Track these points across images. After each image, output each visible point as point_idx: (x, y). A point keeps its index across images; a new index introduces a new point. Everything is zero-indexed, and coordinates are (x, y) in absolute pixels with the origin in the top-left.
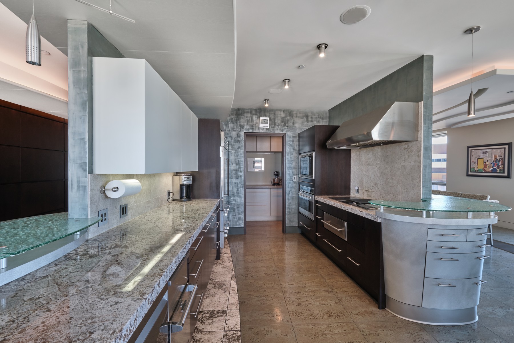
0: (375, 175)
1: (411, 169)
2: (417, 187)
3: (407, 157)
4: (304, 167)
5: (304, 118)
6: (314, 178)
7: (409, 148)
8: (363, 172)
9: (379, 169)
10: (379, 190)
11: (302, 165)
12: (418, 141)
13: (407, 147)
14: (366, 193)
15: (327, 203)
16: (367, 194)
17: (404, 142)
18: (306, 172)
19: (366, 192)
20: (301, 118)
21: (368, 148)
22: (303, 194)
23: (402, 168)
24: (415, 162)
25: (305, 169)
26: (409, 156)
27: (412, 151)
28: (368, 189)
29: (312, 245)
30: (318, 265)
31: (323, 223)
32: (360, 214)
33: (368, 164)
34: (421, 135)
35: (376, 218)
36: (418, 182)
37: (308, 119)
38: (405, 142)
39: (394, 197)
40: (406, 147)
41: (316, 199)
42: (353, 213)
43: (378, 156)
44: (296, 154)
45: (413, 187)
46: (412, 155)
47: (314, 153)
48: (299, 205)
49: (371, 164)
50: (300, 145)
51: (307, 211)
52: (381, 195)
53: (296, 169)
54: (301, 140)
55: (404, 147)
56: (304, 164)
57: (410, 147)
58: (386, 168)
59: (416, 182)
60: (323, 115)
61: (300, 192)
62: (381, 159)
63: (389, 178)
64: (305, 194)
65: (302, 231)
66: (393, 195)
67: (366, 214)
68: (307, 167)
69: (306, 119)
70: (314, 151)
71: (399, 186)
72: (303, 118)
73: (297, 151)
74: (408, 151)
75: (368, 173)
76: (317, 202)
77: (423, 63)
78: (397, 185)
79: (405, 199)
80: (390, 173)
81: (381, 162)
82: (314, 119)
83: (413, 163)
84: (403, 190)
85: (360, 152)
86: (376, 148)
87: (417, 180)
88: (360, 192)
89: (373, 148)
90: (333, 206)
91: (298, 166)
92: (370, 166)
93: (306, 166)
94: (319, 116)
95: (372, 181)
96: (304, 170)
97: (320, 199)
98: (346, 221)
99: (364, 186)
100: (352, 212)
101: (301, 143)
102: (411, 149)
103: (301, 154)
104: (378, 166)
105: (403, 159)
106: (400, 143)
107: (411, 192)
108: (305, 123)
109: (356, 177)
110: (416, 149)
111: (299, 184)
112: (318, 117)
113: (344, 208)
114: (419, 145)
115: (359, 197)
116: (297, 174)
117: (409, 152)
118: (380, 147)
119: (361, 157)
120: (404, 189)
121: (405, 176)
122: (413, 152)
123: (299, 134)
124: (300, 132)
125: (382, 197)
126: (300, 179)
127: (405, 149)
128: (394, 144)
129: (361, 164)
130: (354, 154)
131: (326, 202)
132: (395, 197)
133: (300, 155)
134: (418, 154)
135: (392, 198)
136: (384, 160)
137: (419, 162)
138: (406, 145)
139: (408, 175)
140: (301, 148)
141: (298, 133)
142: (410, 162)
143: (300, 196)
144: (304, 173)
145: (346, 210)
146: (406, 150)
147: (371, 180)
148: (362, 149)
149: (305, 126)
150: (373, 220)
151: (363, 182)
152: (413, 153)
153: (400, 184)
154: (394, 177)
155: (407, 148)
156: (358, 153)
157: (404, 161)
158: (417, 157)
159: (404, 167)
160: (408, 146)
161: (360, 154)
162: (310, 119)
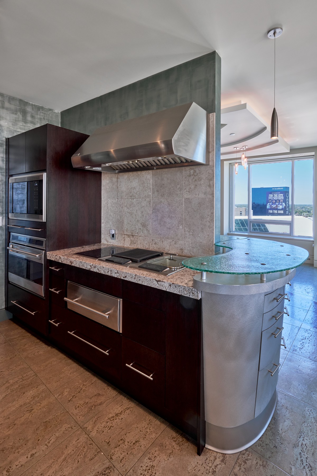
0: (142, 212)
1: (199, 203)
2: (208, 229)
3: (193, 187)
4: (18, 200)
5: (19, 113)
6: (44, 220)
7: (195, 174)
8: (122, 207)
9: (150, 204)
10: (150, 234)
11: (15, 197)
12: (208, 166)
13: (194, 173)
14: (128, 239)
15: (77, 266)
16: (130, 240)
17: (189, 167)
18: (22, 209)
19: (129, 237)
20: (13, 113)
21: (131, 173)
22: (17, 248)
23: (185, 202)
24: (205, 193)
25: (20, 203)
26: (196, 186)
27: (200, 179)
28: (132, 233)
29: (38, 341)
30: (62, 393)
31: (66, 302)
32: (155, 285)
33: (131, 196)
34: (213, 157)
35: (193, 293)
36: (209, 222)
37: (26, 118)
38: (191, 167)
39: (174, 242)
40: (192, 173)
41: (48, 258)
42: (140, 282)
43: (149, 185)
44: (2, 175)
45: (202, 229)
46: (200, 184)
47: (45, 175)
48: (8, 269)
49: (137, 196)
50: (10, 160)
51: (23, 277)
52: (153, 240)
53: (2, 202)
54: (11, 151)
55: (189, 173)
56: (18, 194)
57: (197, 174)
58: (161, 202)
59: (207, 222)
60: (51, 117)
61: (11, 246)
62: (153, 189)
63: (165, 216)
64: (21, 248)
65: (13, 316)
66: (171, 240)
67: (170, 285)
68: (24, 200)
69: (23, 116)
70: (44, 170)
71: (181, 227)
72: (16, 114)
73: (4, 171)
74: (194, 178)
75: (131, 209)
76: (50, 263)
77: (214, 62)
78: (179, 226)
79: (190, 245)
80: (167, 210)
81: (153, 193)
82: (36, 120)
83: (202, 196)
84: (187, 233)
85: (118, 178)
86: (144, 173)
87: (208, 219)
88: (118, 238)
89: (139, 173)
90: (92, 270)
91: (7, 197)
92: (135, 199)
93: (23, 198)
94: (45, 117)
95: (138, 221)
96: (18, 206)
97: (58, 258)
98: (121, 298)
99: (125, 229)
100: (136, 282)
101: (11, 157)
102: (199, 176)
103: (12, 176)
104: (148, 199)
105: (187, 189)
106: (182, 168)
107: (199, 236)
108: (21, 124)
109: (110, 215)
110: (207, 176)
111: (8, 231)
112: (44, 119)
113: (118, 275)
114: (210, 171)
115: (116, 245)
116: (4, 212)
117: (196, 180)
118: (150, 172)
119: (120, 185)
120: (189, 232)
121: (190, 213)
122: (202, 180)
123: (8, 140)
124: (10, 137)
125: (155, 244)
126: (10, 221)
127: (190, 176)
128: (173, 169)
129: (119, 196)
130: (108, 182)
131: (75, 263)
132: (175, 244)
133: (10, 178)
134: (210, 184)
135: (171, 245)
136: (158, 191)
137: (211, 195)
138: (192, 171)
139: (195, 211)
140: (11, 165)
141: (7, 137)
142: (198, 194)
143: (11, 252)
144: (18, 210)
145: (122, 278)
146: (192, 177)
147: (136, 220)
148: (121, 174)
149: (21, 128)
150: (186, 296)
151: (123, 223)
152: (202, 182)
153: (182, 224)
154: (173, 215)
155: (193, 175)
156: (114, 179)
157: (189, 192)
158: (208, 187)
159: (188, 201)
160: (195, 171)
161: (117, 182)
162: (29, 118)
